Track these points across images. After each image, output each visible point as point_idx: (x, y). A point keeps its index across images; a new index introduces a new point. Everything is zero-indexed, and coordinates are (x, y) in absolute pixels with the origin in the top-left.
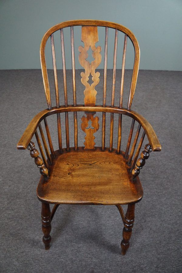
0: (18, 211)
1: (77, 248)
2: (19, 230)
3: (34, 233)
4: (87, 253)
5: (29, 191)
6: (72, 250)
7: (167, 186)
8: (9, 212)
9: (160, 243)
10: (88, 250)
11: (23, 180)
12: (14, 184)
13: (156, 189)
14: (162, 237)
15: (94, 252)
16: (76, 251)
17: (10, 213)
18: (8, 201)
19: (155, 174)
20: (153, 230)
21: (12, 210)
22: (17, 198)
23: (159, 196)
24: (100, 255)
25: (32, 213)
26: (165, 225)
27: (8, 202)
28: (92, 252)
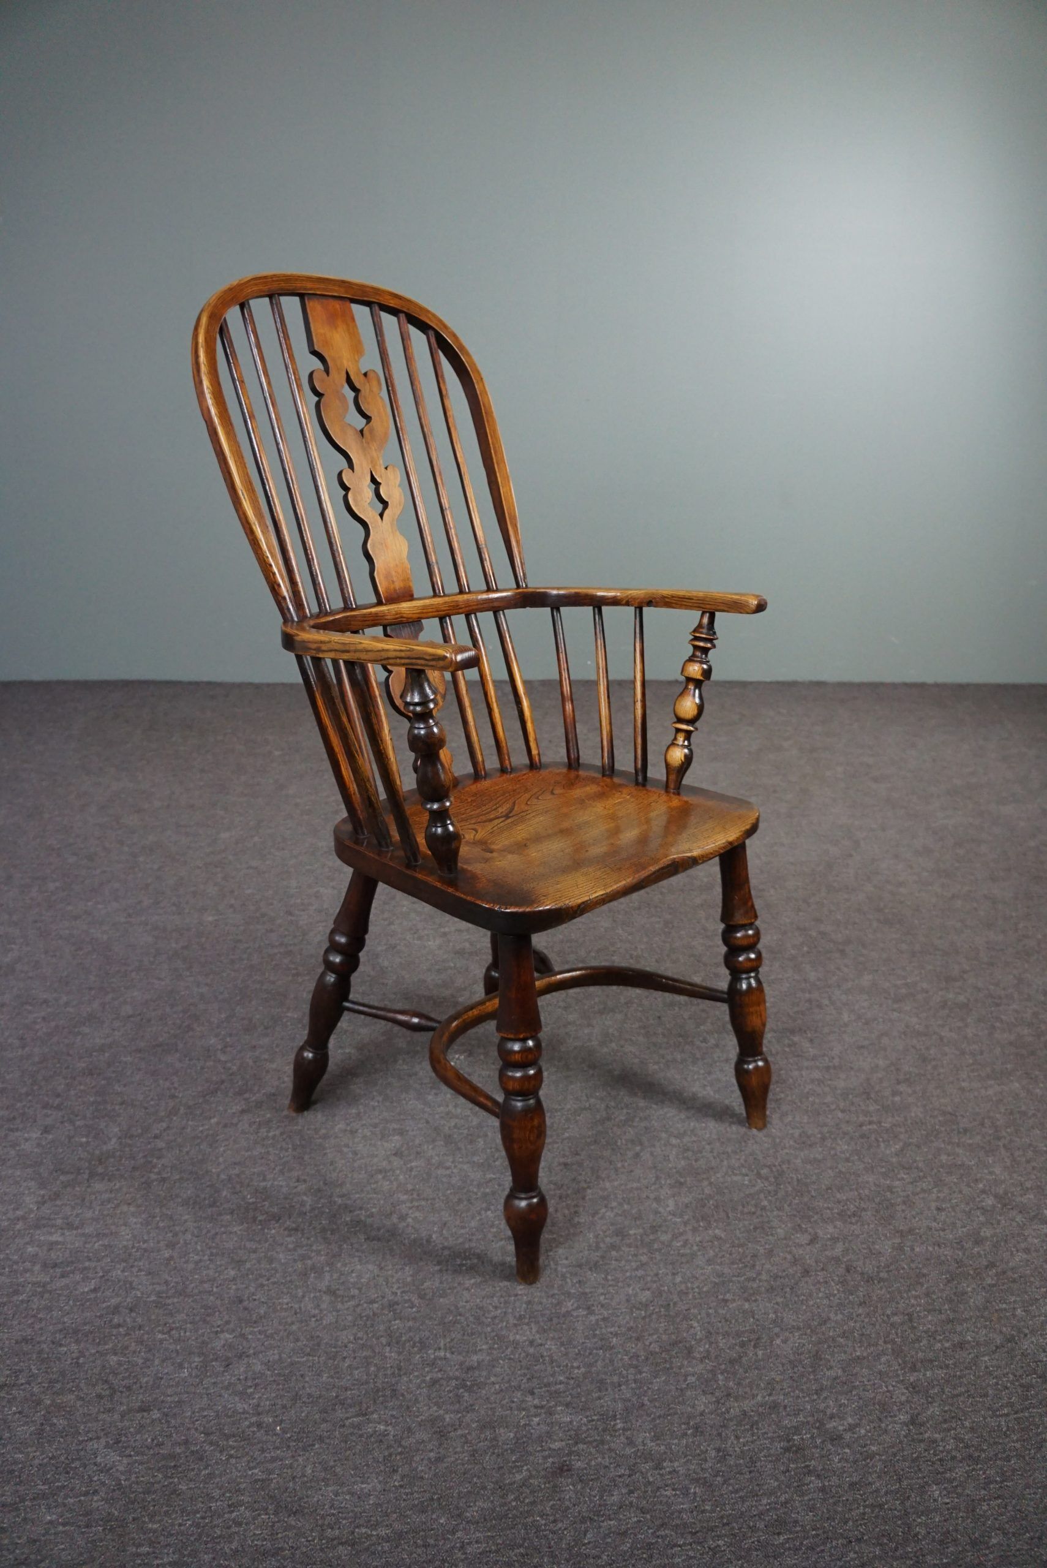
0: (107, 1231)
1: (457, 1373)
2: (116, 1310)
3: (205, 1321)
4: (518, 1388)
5: (160, 1144)
6: (434, 1382)
7: (897, 1099)
8: (56, 1238)
9: (911, 1320)
10: (525, 1375)
11: (122, 1103)
12: (72, 1122)
13: (843, 1111)
14: (916, 1297)
15: (561, 1383)
16: (454, 1383)
17: (57, 1243)
18: (42, 1192)
19: (824, 1055)
20: (862, 1274)
21: (70, 1226)
22: (92, 1175)
23: (863, 1136)
24: (595, 1395)
25: (188, 1236)
26: (917, 1250)
27: (43, 1196)
28: (548, 1385)
